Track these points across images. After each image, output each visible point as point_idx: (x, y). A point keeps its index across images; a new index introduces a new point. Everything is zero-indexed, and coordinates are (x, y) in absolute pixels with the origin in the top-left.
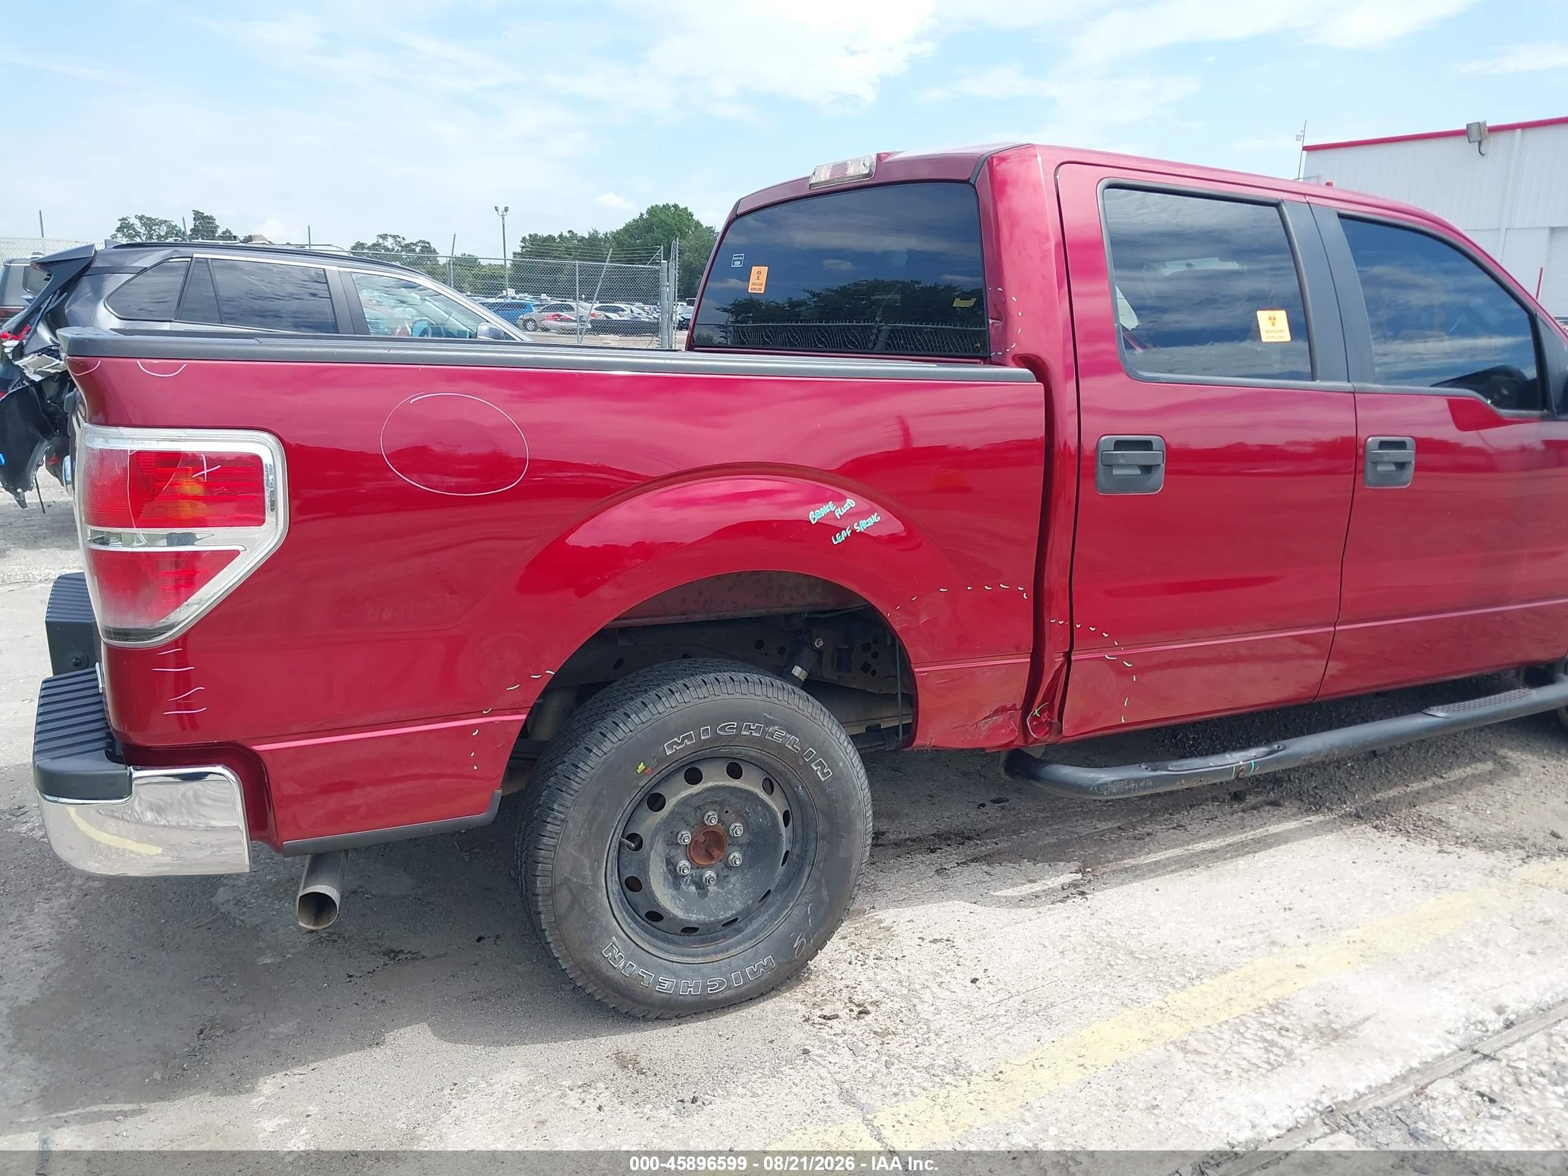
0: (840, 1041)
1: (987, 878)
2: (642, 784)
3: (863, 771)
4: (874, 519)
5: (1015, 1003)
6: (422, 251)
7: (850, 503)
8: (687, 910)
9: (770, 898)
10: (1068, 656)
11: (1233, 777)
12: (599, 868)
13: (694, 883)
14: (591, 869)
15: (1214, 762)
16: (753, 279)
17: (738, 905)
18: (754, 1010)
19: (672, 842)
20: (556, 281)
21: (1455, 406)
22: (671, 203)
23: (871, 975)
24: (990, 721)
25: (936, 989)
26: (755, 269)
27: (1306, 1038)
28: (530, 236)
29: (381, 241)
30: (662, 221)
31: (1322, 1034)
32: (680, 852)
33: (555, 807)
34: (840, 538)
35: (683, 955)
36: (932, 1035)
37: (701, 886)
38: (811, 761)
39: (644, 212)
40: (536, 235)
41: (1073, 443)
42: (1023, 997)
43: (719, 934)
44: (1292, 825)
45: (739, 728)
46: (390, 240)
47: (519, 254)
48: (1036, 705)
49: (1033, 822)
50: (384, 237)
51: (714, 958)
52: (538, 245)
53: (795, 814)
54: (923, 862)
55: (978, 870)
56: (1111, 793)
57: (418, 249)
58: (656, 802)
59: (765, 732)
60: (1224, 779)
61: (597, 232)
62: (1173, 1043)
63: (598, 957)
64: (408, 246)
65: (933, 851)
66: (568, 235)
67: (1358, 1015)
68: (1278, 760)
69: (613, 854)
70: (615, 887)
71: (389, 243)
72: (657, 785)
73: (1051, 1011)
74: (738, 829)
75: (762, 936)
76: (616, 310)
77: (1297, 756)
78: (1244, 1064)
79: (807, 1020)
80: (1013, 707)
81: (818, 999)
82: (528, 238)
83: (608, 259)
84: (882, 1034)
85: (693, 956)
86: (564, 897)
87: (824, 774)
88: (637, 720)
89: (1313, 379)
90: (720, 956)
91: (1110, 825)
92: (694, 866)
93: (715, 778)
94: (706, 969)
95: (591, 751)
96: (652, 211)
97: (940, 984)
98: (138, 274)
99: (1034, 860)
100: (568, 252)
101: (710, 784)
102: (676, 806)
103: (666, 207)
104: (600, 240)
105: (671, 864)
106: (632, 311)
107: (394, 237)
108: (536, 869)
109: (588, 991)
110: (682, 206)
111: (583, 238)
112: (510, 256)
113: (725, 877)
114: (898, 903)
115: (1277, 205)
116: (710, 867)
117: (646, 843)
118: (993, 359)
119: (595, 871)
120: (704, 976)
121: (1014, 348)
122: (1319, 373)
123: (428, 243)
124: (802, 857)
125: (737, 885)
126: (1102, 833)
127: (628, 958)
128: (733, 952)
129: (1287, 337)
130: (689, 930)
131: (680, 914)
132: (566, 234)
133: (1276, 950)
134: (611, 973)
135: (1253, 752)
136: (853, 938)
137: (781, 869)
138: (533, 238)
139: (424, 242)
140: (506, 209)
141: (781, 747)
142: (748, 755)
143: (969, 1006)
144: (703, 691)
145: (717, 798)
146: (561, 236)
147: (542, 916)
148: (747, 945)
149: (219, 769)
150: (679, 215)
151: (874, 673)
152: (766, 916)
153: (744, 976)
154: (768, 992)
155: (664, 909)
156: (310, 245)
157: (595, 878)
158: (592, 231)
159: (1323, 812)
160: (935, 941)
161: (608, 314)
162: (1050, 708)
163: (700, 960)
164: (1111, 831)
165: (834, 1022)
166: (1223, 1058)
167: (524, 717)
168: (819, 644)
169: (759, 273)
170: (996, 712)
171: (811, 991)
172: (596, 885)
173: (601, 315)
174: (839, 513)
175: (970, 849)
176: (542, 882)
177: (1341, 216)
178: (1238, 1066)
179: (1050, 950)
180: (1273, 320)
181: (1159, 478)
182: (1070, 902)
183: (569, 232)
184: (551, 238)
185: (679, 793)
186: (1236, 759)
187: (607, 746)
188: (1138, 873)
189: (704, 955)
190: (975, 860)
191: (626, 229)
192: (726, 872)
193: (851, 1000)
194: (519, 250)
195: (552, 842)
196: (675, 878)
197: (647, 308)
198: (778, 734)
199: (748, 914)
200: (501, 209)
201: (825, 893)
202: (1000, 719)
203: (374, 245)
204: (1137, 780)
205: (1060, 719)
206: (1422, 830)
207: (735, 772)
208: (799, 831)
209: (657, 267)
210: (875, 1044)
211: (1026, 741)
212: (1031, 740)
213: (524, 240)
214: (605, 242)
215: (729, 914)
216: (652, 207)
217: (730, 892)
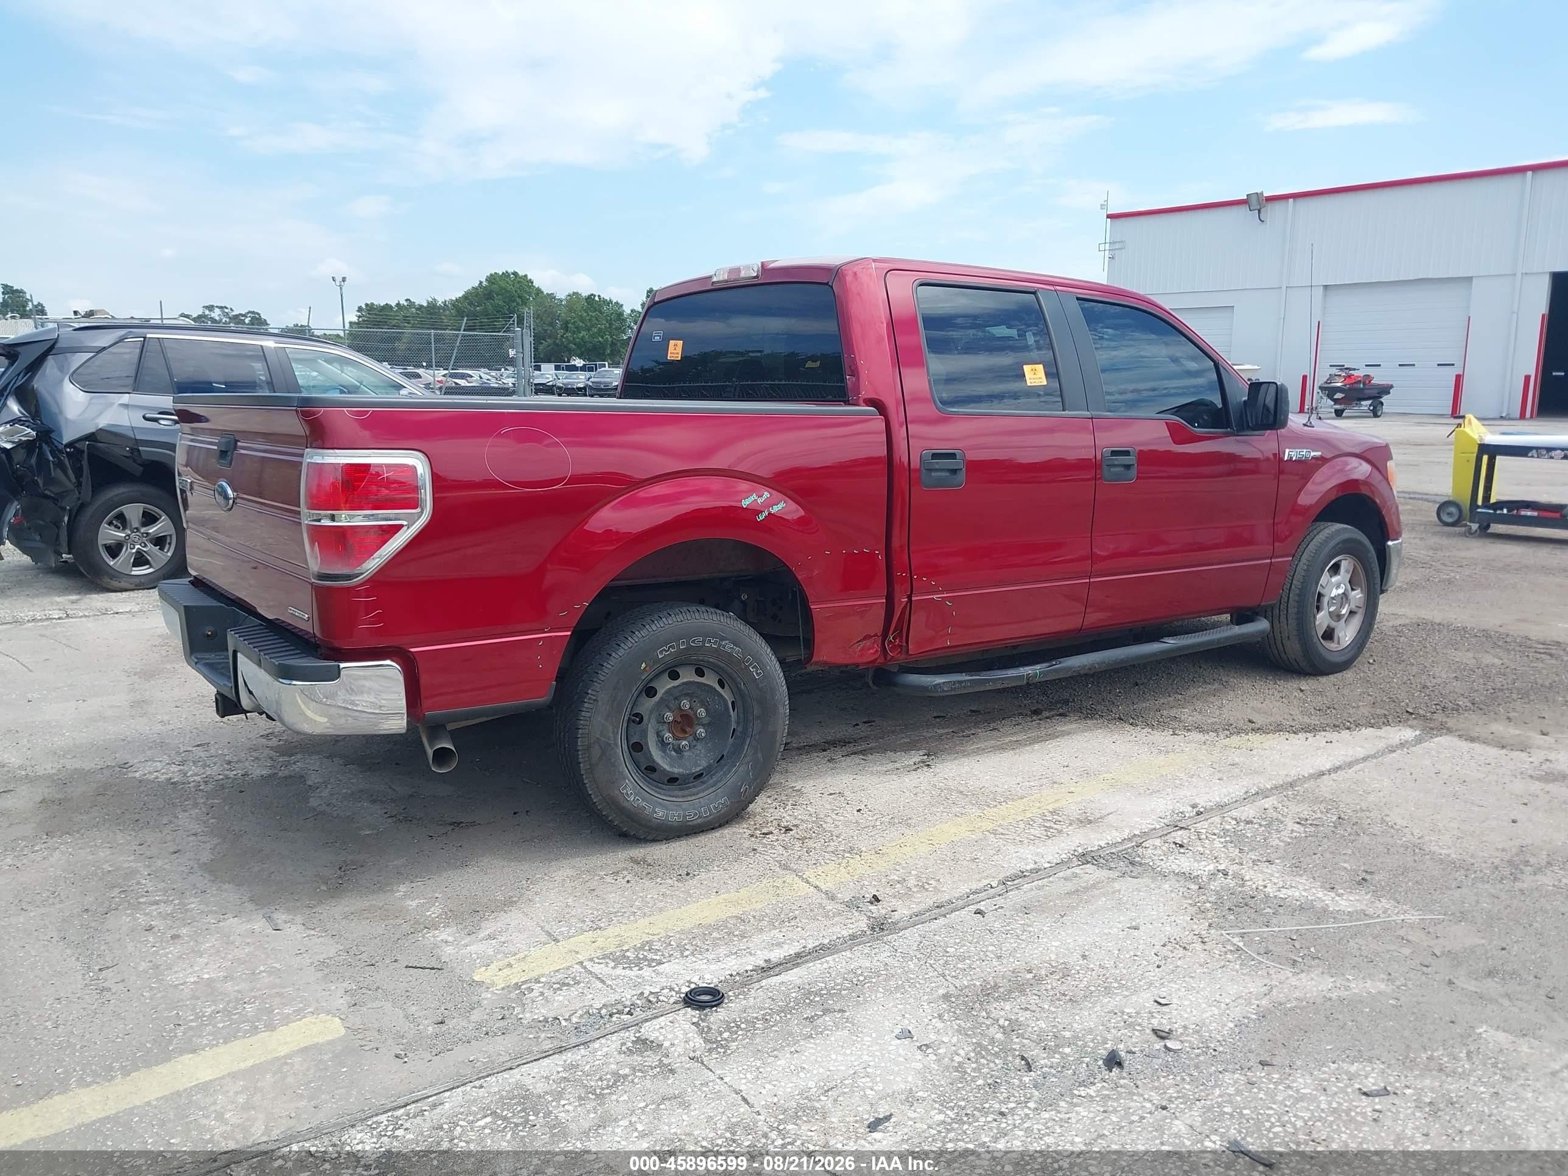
0: (776, 844)
1: (863, 762)
2: (643, 678)
3: (782, 674)
4: (781, 505)
5: (886, 819)
6: (252, 323)
7: (766, 495)
8: (672, 766)
9: (722, 762)
10: (910, 597)
11: (1025, 682)
12: (617, 733)
13: (675, 750)
14: (613, 733)
15: (1012, 673)
16: (671, 349)
17: (704, 763)
18: (717, 834)
19: (661, 721)
20: (394, 349)
21: (1171, 427)
22: (510, 271)
23: (791, 813)
24: (862, 644)
25: (834, 817)
26: (672, 343)
27: (1071, 824)
28: (367, 305)
29: (207, 312)
30: (501, 288)
31: (1082, 822)
32: (666, 727)
33: (590, 691)
34: (761, 517)
35: (670, 796)
36: (835, 838)
37: (679, 750)
38: (749, 665)
39: (483, 280)
40: (372, 304)
41: (905, 460)
42: (891, 816)
43: (691, 785)
44: (1074, 726)
45: (704, 641)
46: (217, 311)
47: (355, 323)
48: (891, 632)
49: (893, 732)
50: (211, 308)
51: (690, 798)
52: (376, 314)
53: (739, 704)
54: (818, 757)
55: (857, 759)
56: (944, 691)
57: (247, 321)
58: (651, 692)
59: (720, 645)
60: (1019, 683)
61: (435, 300)
62: (988, 831)
63: (617, 792)
64: (236, 316)
65: (824, 750)
66: (406, 304)
67: (1104, 812)
68: (1055, 670)
69: (625, 725)
70: (625, 747)
71: (216, 314)
72: (651, 680)
73: (909, 821)
74: (702, 712)
75: (719, 785)
76: (463, 376)
77: (1069, 669)
78: (1032, 838)
79: (752, 836)
80: (876, 635)
81: (758, 826)
82: (364, 307)
83: (463, 328)
84: (803, 839)
85: (676, 797)
86: (596, 751)
87: (757, 673)
88: (639, 635)
89: (1064, 410)
90: (693, 798)
91: (946, 731)
92: (676, 738)
93: (687, 676)
94: (684, 805)
95: (611, 655)
96: (492, 279)
97: (837, 814)
98: (98, 352)
99: (895, 751)
100: (406, 319)
101: (685, 680)
102: (664, 694)
103: (506, 275)
104: (440, 308)
105: (658, 734)
106: (481, 378)
107: (221, 308)
108: (578, 733)
109: (610, 818)
110: (521, 273)
111: (421, 306)
112: (347, 326)
113: (695, 746)
114: (803, 778)
115: (1034, 293)
116: (685, 739)
117: (645, 718)
118: (851, 402)
119: (615, 734)
120: (683, 810)
121: (864, 394)
122: (1067, 406)
123: (259, 314)
124: (744, 732)
125: (703, 751)
126: (942, 735)
127: (636, 795)
128: (701, 795)
129: (1044, 382)
130: (673, 780)
131: (667, 768)
132: (403, 302)
133: (1055, 786)
134: (626, 804)
135: (1038, 667)
136: (776, 797)
137: (731, 741)
138: (370, 307)
139: (253, 312)
140: (344, 279)
141: (730, 655)
142: (709, 662)
143: (857, 822)
144: (680, 617)
145: (689, 692)
146: (398, 305)
147: (582, 765)
148: (711, 790)
149: (388, 662)
150: (519, 282)
151: (780, 621)
152: (722, 773)
153: (710, 810)
154: (724, 825)
155: (657, 764)
156: (162, 319)
157: (615, 739)
158: (430, 300)
159: (1096, 719)
160: (831, 794)
161: (457, 381)
162: (900, 635)
163: (680, 800)
164: (947, 734)
165: (770, 836)
166: (1019, 835)
167: (569, 633)
168: (744, 597)
169: (676, 345)
170: (865, 638)
171: (753, 823)
172: (616, 744)
173: (451, 382)
174: (759, 501)
175: (850, 748)
176: (581, 742)
177: (1078, 299)
178: (1027, 838)
179: (908, 794)
180: (1034, 371)
181: (962, 476)
182: (919, 770)
183: (406, 300)
184: (388, 307)
185: (665, 685)
186: (1027, 671)
187: (621, 652)
188: (966, 754)
189: (683, 797)
190: (855, 753)
191: (465, 297)
192: (694, 742)
193: (779, 825)
194: (355, 319)
195: (588, 715)
196: (663, 744)
197: (493, 373)
198: (728, 646)
199: (709, 770)
200: (339, 279)
201: (760, 755)
202: (868, 643)
203: (200, 317)
204: (960, 682)
205: (907, 642)
206: (1162, 724)
207: (700, 673)
208: (741, 716)
209: (511, 335)
210: (798, 844)
211: (886, 659)
212: (889, 658)
213: (360, 309)
214: (444, 310)
215: (697, 769)
216: (491, 275)
217: (697, 755)
